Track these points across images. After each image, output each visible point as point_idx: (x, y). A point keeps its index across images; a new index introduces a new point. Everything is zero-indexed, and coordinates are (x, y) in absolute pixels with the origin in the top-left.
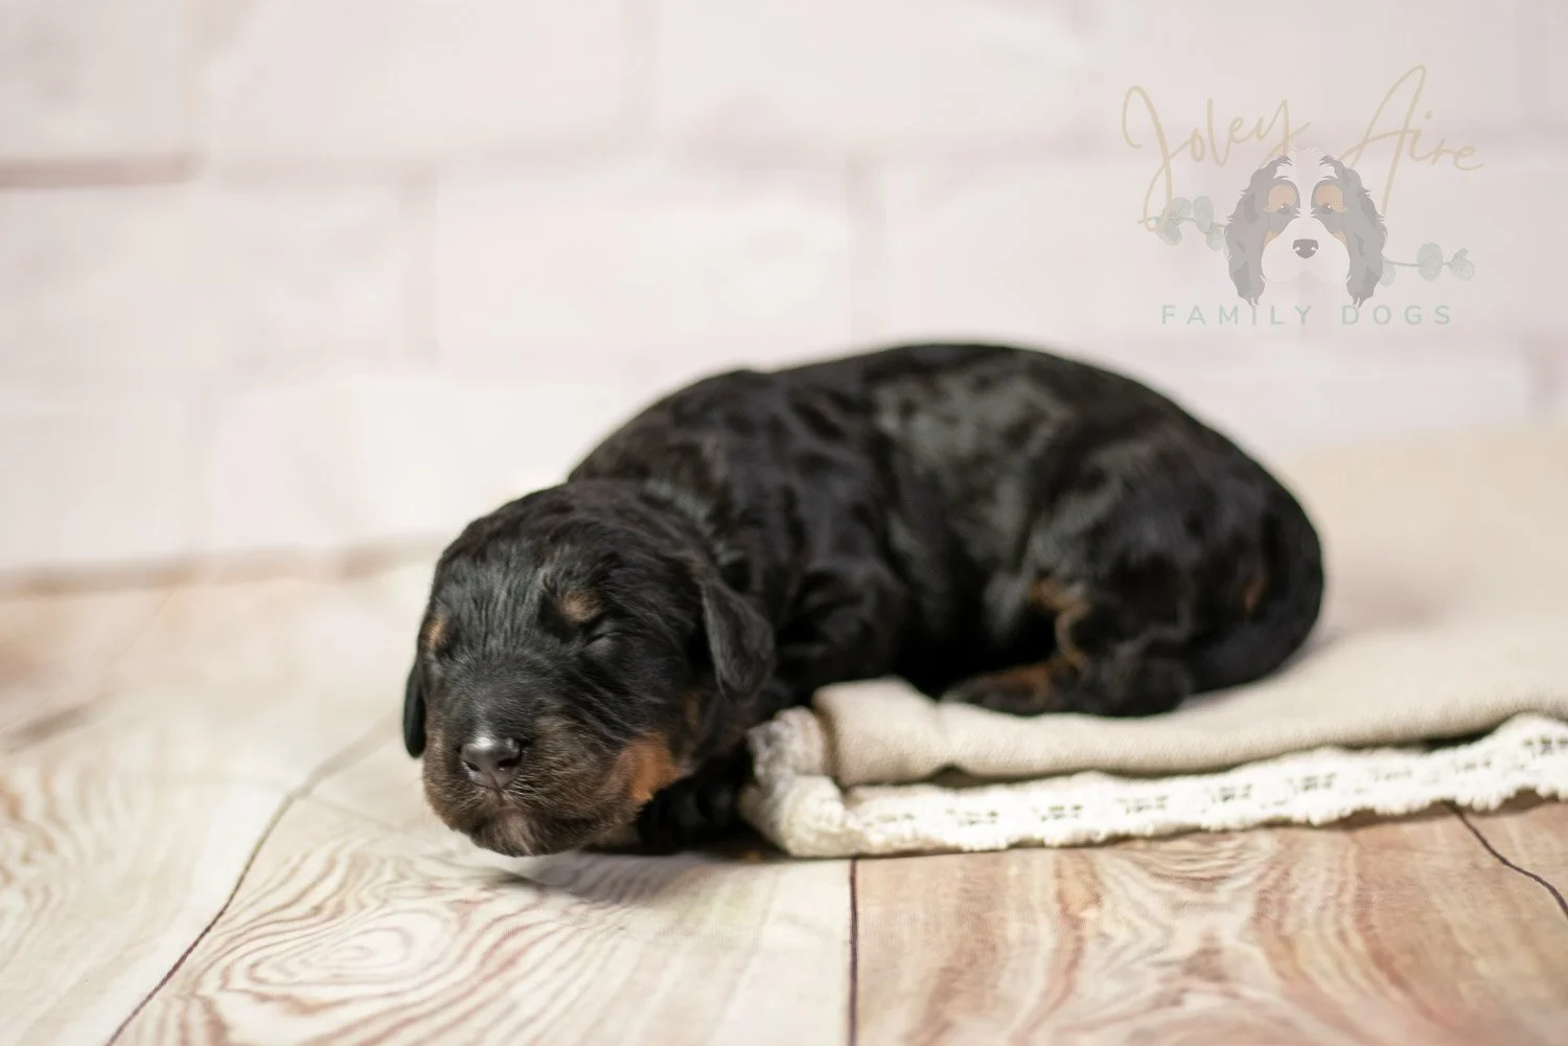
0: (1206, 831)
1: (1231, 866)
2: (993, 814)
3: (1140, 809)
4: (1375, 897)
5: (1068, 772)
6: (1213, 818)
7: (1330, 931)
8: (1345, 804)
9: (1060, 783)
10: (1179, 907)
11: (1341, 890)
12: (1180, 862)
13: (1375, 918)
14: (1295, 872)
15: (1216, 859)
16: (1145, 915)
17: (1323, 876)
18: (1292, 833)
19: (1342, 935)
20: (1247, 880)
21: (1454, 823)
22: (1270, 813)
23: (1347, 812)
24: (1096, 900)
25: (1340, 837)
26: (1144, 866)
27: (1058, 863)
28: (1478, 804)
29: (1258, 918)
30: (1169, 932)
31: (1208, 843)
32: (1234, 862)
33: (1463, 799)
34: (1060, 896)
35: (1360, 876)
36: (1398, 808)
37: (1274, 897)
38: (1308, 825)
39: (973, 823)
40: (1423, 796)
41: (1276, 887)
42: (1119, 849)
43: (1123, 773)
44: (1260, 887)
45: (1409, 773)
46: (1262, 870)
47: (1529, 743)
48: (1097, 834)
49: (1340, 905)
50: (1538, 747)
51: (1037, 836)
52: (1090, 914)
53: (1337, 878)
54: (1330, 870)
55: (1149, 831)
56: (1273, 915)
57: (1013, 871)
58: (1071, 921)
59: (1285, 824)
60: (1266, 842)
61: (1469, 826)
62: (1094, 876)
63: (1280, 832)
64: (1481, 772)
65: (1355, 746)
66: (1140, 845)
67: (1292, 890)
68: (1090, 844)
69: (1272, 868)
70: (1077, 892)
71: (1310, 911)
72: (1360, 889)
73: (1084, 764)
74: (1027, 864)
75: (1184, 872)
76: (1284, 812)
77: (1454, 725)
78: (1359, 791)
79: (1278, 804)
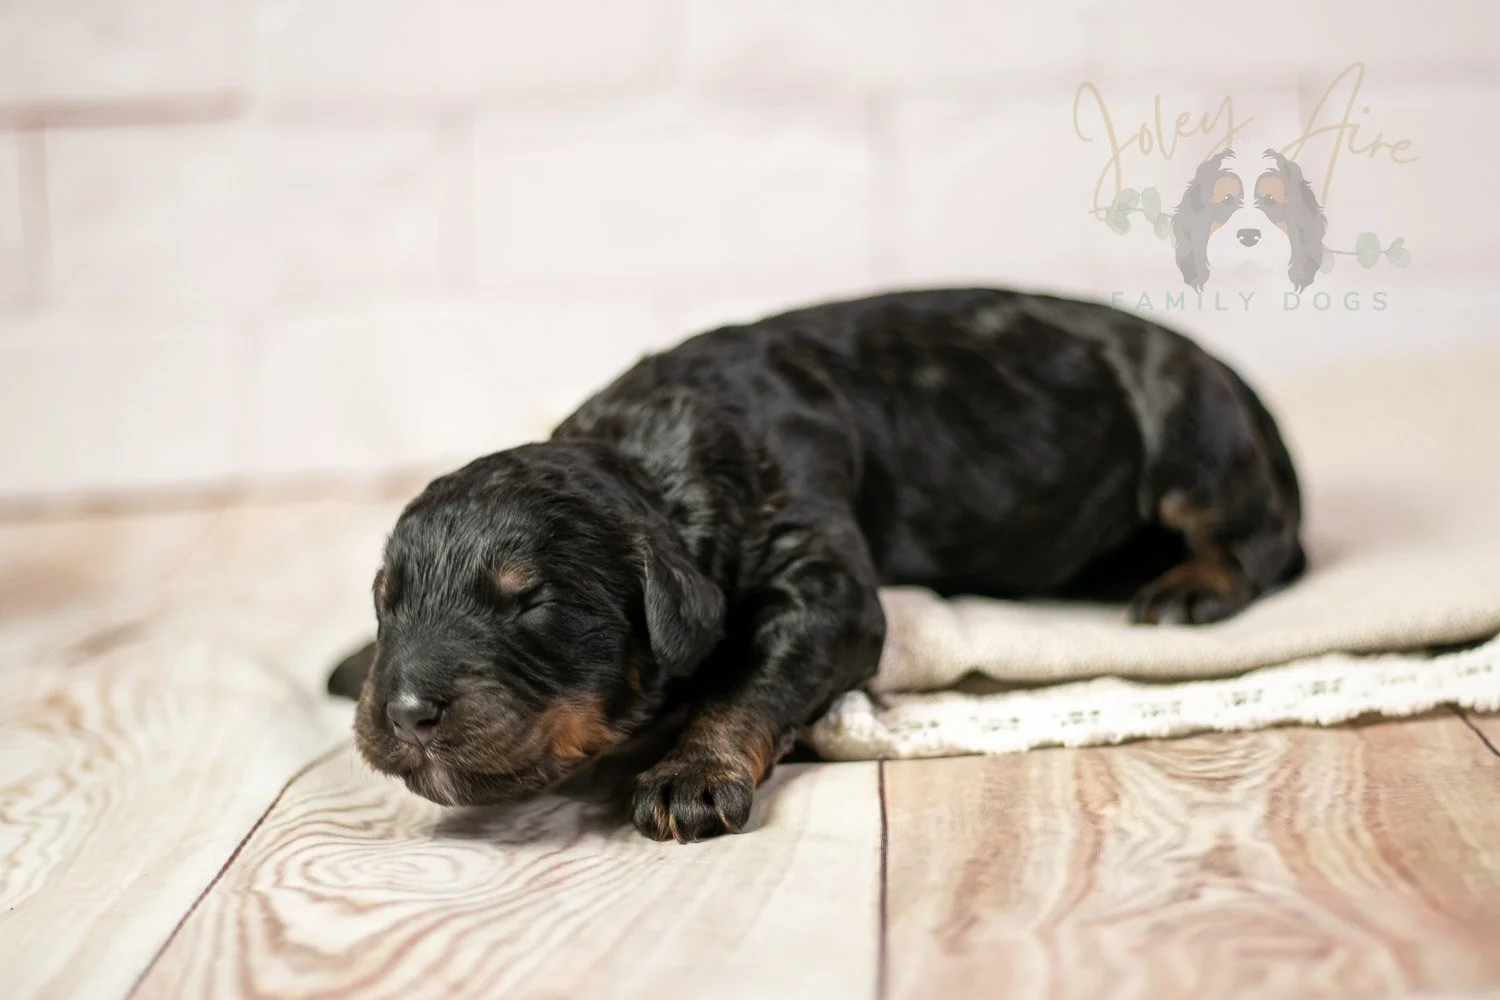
0: (1220, 731)
1: (1243, 766)
2: (1015, 720)
3: (1155, 713)
4: (1383, 794)
5: (1088, 678)
6: (1225, 720)
7: (1340, 828)
8: (1355, 707)
9: (1079, 689)
10: (1194, 806)
11: (1350, 788)
12: (1194, 762)
13: (1383, 814)
14: (1305, 771)
15: (1228, 758)
16: (1161, 813)
17: (1332, 775)
18: (1300, 732)
19: (1351, 832)
20: (1258, 780)
21: (1457, 723)
22: (1281, 715)
23: (1354, 714)
24: (1115, 798)
25: (1348, 735)
26: (1158, 766)
27: (1077, 764)
28: (1480, 706)
29: (1271, 815)
30: (1185, 830)
31: (1222, 741)
32: (1244, 761)
33: (1465, 701)
34: (1080, 795)
35: (1367, 774)
36: (1403, 709)
37: (1285, 795)
38: (1317, 725)
39: (995, 729)
40: (1428, 698)
41: (1287, 785)
42: (1134, 749)
43: (1139, 678)
44: (1271, 786)
45: (1413, 678)
46: (1273, 769)
48: (1115, 736)
49: (1349, 803)
51: (1057, 739)
52: (1109, 811)
53: (1346, 777)
54: (1338, 769)
55: (1165, 732)
56: (1285, 814)
57: (1034, 772)
58: (1090, 817)
59: (1296, 724)
60: (1277, 741)
61: (1472, 727)
62: (1112, 777)
63: (1290, 731)
64: (1483, 675)
65: (1361, 652)
66: (1156, 744)
67: (1302, 789)
68: (1107, 744)
69: (1282, 767)
70: (1095, 791)
71: (1320, 808)
72: (1367, 787)
73: (1102, 670)
74: (1047, 766)
75: (1198, 772)
76: (1294, 714)
77: (1456, 632)
78: (1366, 695)
79: (1288, 707)
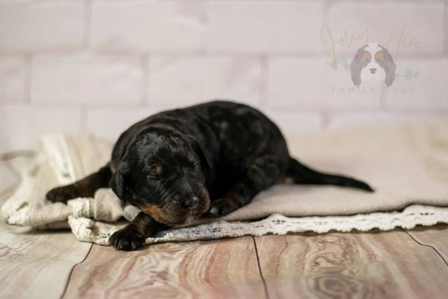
47: (274, 221)
50: (276, 222)
64: (261, 228)
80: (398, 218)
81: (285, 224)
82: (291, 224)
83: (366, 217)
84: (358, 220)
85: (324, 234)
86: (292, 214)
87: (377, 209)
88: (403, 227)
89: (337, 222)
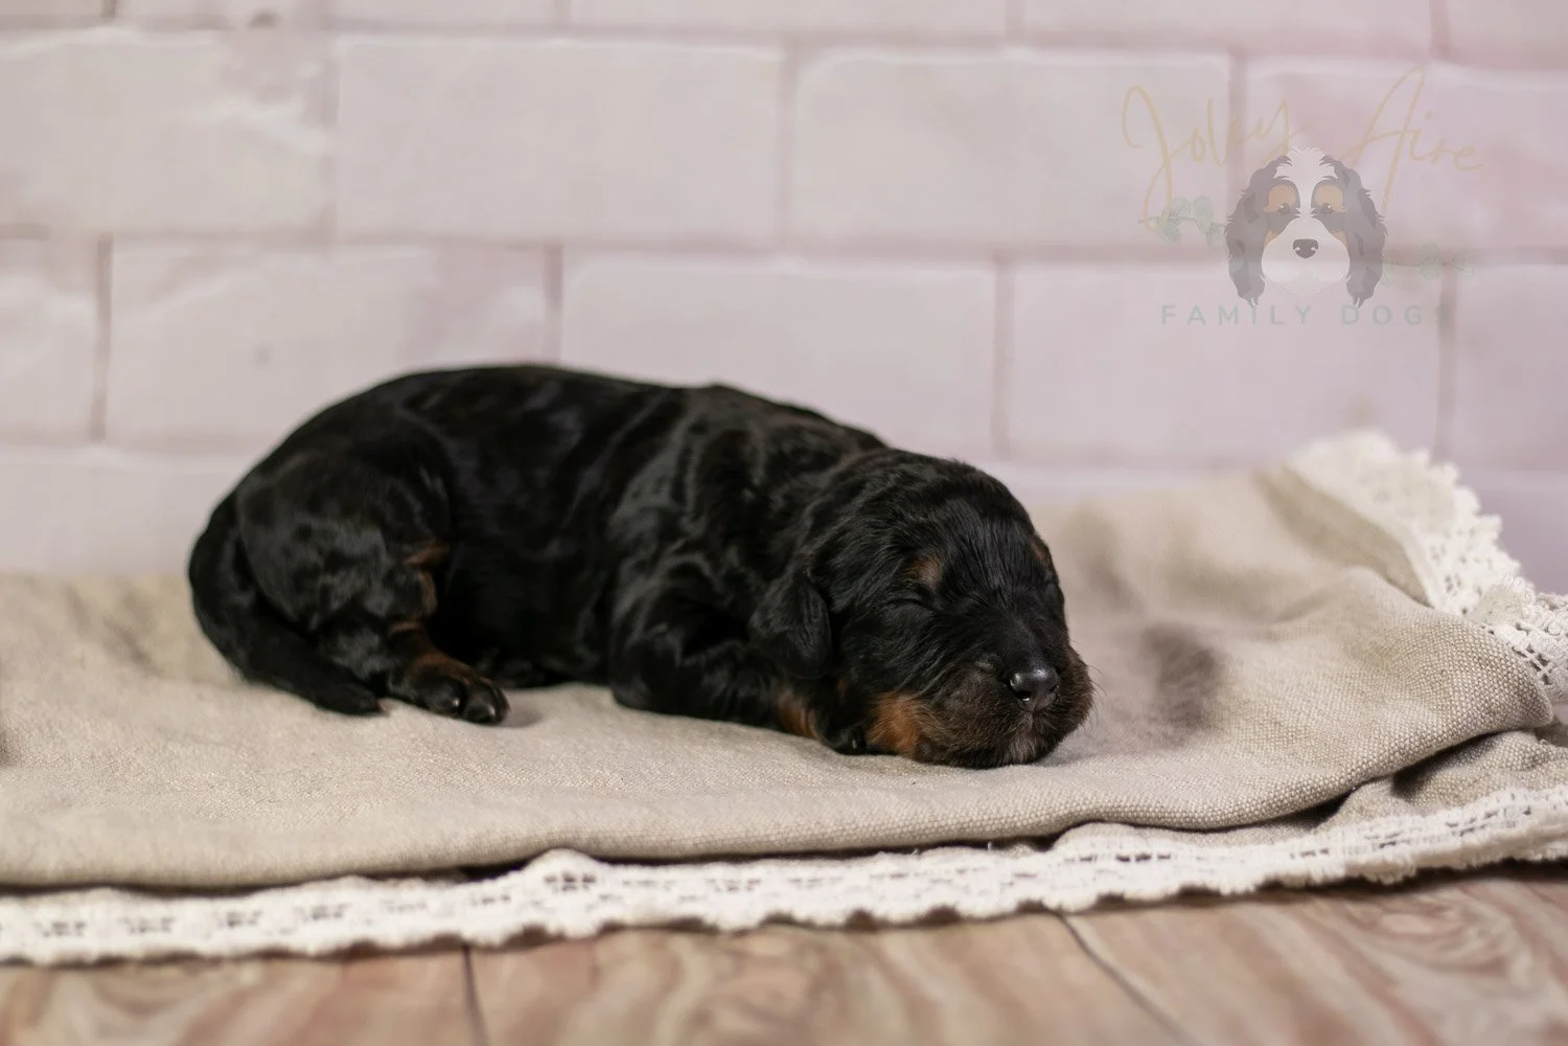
3: (143, 930)
23: (347, 943)
45: (423, 906)
47: (550, 880)
50: (560, 883)
55: (143, 954)
59: (280, 955)
64: (499, 906)
77: (484, 857)
78: (369, 922)
79: (285, 931)
80: (1031, 870)
81: (595, 890)
82: (619, 890)
83: (910, 863)
84: (880, 877)
85: (741, 933)
86: (626, 850)
87: (955, 834)
88: (1052, 902)
89: (797, 881)
